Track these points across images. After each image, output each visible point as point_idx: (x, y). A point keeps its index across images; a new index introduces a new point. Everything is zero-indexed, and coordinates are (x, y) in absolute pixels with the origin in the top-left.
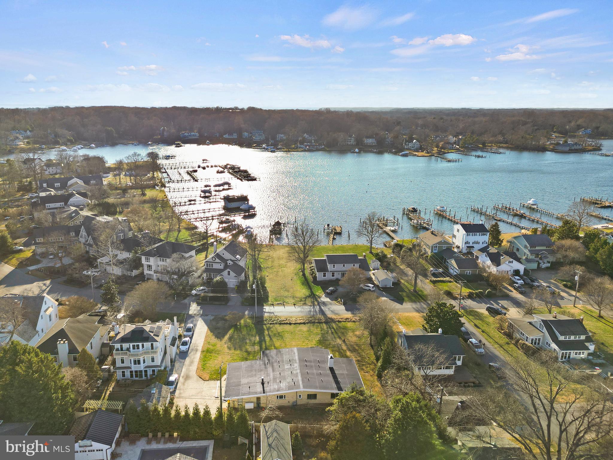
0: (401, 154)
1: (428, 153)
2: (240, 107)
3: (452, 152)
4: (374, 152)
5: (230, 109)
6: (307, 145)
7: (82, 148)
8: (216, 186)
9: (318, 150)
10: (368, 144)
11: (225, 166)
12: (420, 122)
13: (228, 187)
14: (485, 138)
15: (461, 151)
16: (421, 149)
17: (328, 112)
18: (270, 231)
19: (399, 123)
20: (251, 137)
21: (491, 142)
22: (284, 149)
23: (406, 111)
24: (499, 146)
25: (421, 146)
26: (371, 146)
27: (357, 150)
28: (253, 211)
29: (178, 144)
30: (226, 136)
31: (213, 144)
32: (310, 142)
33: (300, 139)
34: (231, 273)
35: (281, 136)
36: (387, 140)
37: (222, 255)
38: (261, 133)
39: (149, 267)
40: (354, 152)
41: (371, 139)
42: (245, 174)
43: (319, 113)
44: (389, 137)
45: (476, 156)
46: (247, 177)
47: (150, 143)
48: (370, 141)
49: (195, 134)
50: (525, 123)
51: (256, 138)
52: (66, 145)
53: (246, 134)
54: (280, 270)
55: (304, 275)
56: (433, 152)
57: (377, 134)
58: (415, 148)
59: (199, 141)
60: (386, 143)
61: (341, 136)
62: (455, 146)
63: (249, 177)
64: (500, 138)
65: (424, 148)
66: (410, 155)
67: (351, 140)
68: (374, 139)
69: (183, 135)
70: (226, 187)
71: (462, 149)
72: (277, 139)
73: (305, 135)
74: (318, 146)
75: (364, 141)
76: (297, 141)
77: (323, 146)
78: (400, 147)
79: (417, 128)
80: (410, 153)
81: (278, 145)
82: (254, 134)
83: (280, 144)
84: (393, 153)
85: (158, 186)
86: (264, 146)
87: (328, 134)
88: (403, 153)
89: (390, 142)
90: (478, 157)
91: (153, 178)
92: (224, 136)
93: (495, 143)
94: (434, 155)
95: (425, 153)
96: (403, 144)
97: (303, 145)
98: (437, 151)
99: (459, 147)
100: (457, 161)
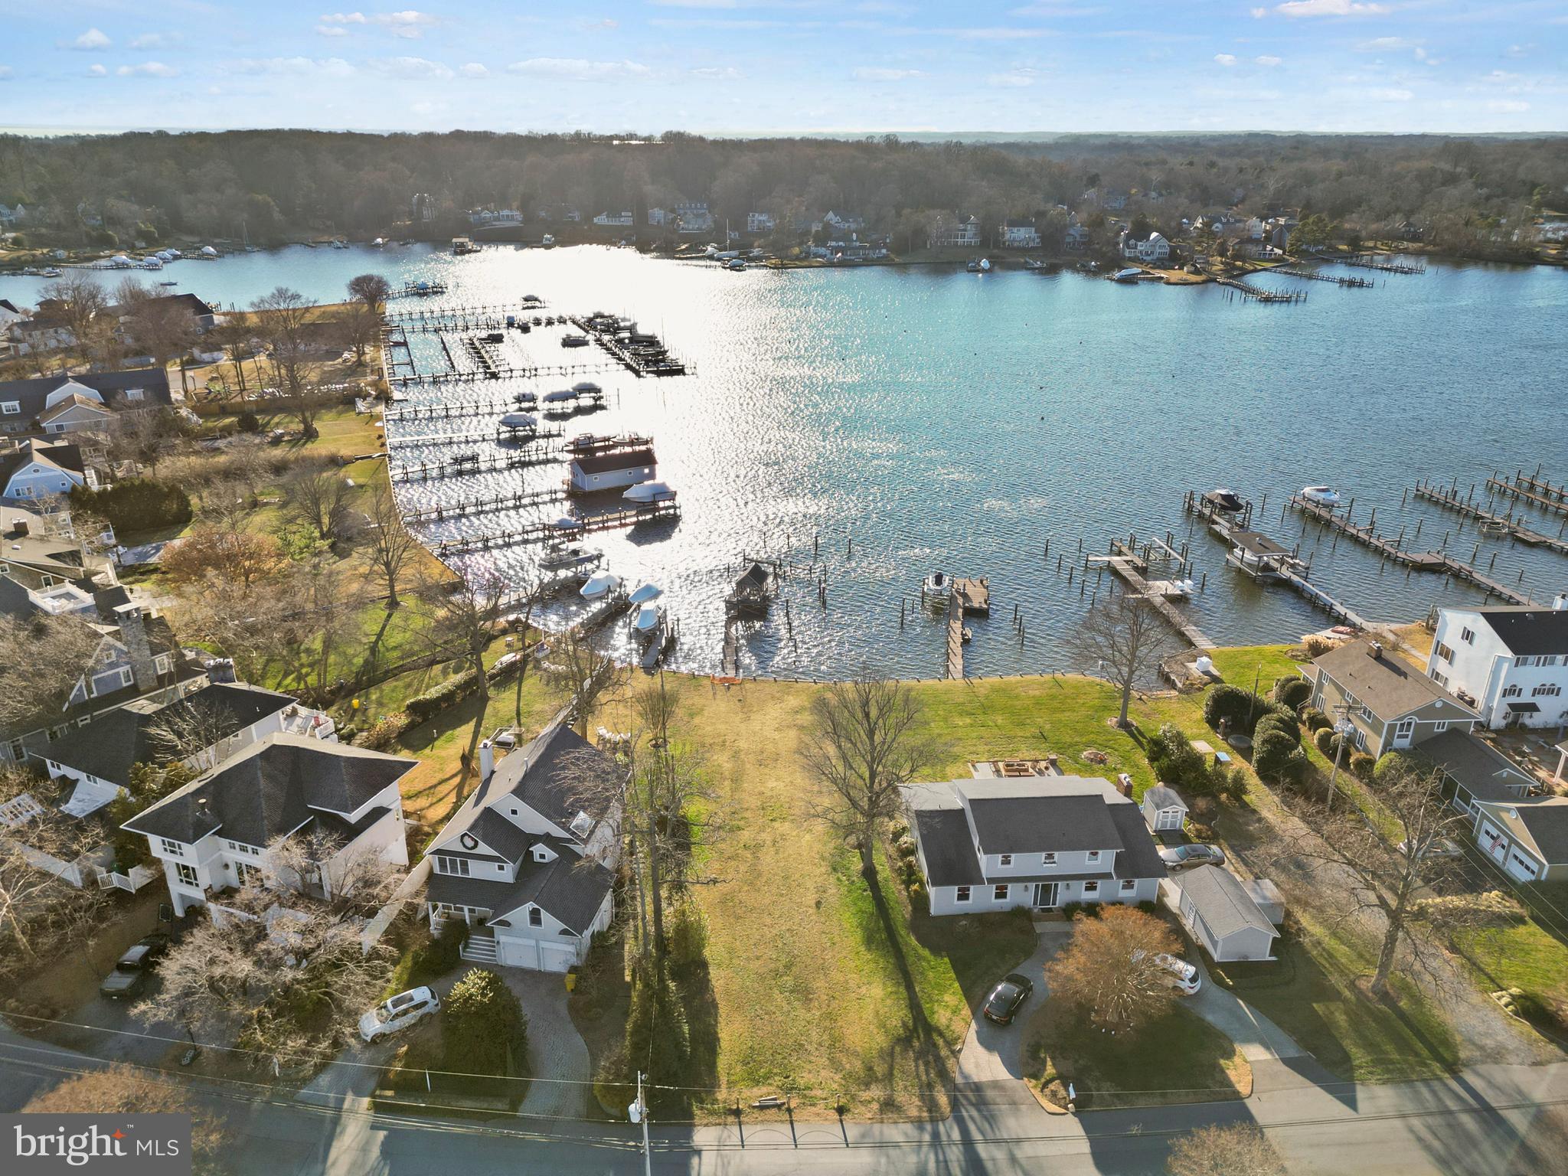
0: (1117, 275)
1: (1197, 272)
2: (643, 132)
3: (1265, 270)
4: (1034, 269)
5: (612, 138)
6: (837, 250)
7: (176, 258)
8: (551, 398)
9: (868, 263)
10: (1016, 244)
11: (590, 320)
12: (1154, 175)
13: (591, 402)
15: (1292, 265)
16: (1172, 260)
17: (892, 144)
18: (730, 604)
19: (1093, 181)
20: (674, 220)
21: (1375, 236)
22: (768, 258)
23: (1097, 142)
24: (1397, 247)
25: (1173, 250)
26: (1024, 250)
27: (984, 263)
28: (668, 503)
29: (462, 245)
30: (601, 220)
31: (564, 243)
32: (848, 238)
33: (816, 227)
34: (544, 915)
35: (759, 219)
36: (1072, 232)
37: (511, 818)
38: (702, 208)
39: (188, 874)
40: (976, 270)
41: (1023, 230)
42: (651, 350)
43: (865, 148)
44: (1077, 224)
45: (1342, 281)
46: (656, 362)
47: (379, 240)
48: (1022, 234)
49: (511, 216)
50: (1451, 179)
51: (690, 224)
52: (131, 248)
53: (657, 214)
54: (766, 837)
55: (869, 873)
56: (1214, 268)
57: (1041, 214)
58: (1155, 257)
59: (522, 238)
60: (1069, 239)
61: (937, 221)
62: (1272, 250)
63: (663, 361)
64: (1399, 223)
65: (1185, 258)
66: (1144, 279)
67: (965, 230)
68: (1033, 229)
69: (476, 217)
70: (586, 400)
71: (1292, 260)
72: (749, 229)
73: (831, 215)
74: (869, 249)
75: (1003, 234)
76: (806, 233)
77: (884, 251)
78: (1110, 254)
79: (1146, 195)
80: (1143, 272)
81: (752, 246)
82: (682, 212)
83: (756, 244)
84: (1090, 271)
85: (364, 399)
86: (710, 249)
87: (899, 215)
88: (1124, 272)
89: (1078, 239)
90: (1351, 284)
91: (359, 367)
92: (595, 220)
93: (1384, 238)
94: (1214, 280)
95: (1189, 272)
96: (1118, 244)
97: (824, 245)
98: (1222, 267)
99: (1284, 253)
100: (1293, 299)
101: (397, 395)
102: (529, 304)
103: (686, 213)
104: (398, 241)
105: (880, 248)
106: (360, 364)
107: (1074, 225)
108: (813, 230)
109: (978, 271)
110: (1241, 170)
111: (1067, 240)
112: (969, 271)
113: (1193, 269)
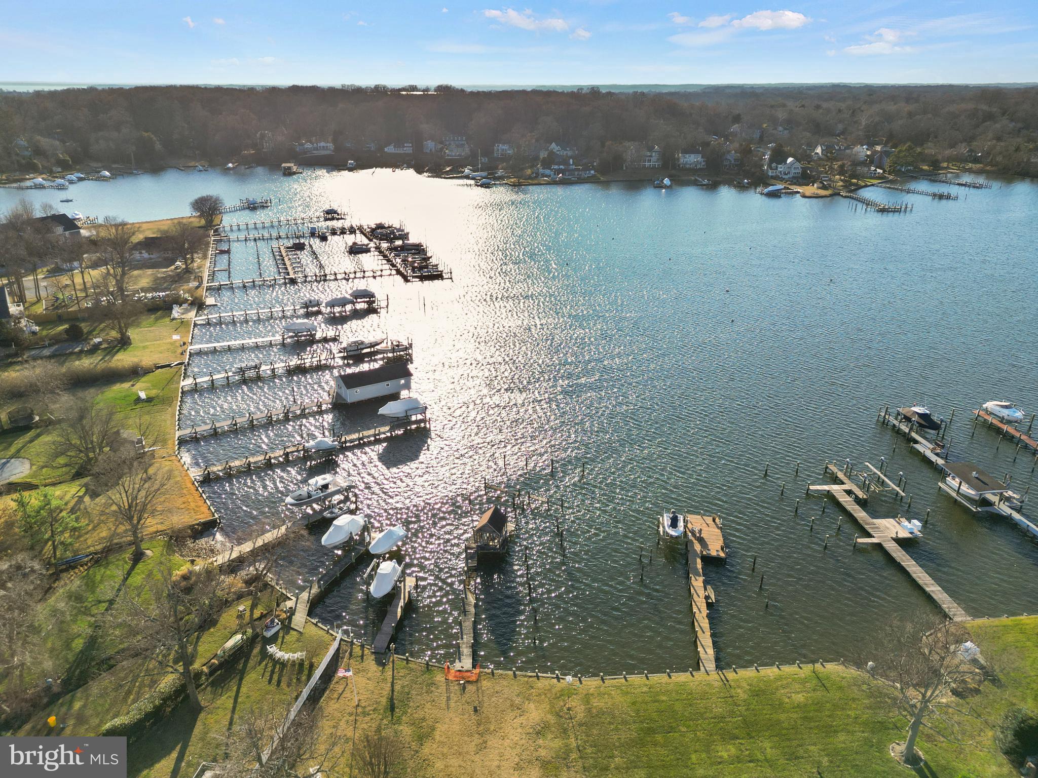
0: (765, 190)
1: (824, 188)
2: (422, 85)
3: (873, 185)
4: (701, 185)
6: (559, 171)
7: (80, 179)
9: (581, 181)
10: (688, 166)
11: (373, 230)
12: (781, 115)
13: (365, 307)
14: (930, 149)
15: (891, 182)
16: (805, 178)
17: (595, 93)
19: (737, 119)
20: (441, 149)
21: (948, 160)
22: (509, 177)
24: (964, 167)
25: (804, 170)
26: (694, 171)
27: (667, 181)
28: (419, 417)
29: (289, 168)
30: (390, 149)
31: (362, 167)
32: (566, 162)
33: (543, 154)
35: (502, 148)
36: (729, 157)
38: (462, 140)
40: (661, 186)
41: (693, 156)
42: (418, 257)
44: (732, 151)
45: (932, 195)
46: (421, 269)
47: (230, 165)
48: (692, 159)
49: (326, 147)
50: (990, 117)
51: (453, 152)
52: (49, 173)
53: (430, 145)
57: (705, 145)
58: (792, 176)
59: (335, 164)
61: (630, 150)
62: (876, 170)
63: (426, 267)
64: (963, 149)
65: (814, 177)
66: (785, 193)
67: (651, 156)
68: (700, 155)
69: (301, 147)
70: (361, 306)
71: (891, 177)
72: (495, 155)
73: (554, 145)
74: (582, 170)
75: (678, 159)
76: (536, 158)
77: (592, 172)
78: (758, 174)
79: (776, 129)
80: (785, 188)
81: (497, 168)
82: (447, 143)
83: (500, 167)
84: (744, 186)
85: (181, 306)
86: (467, 171)
87: (603, 145)
88: (771, 188)
89: (733, 162)
90: (941, 197)
91: (187, 273)
92: (386, 150)
93: (954, 160)
94: (839, 194)
95: (819, 188)
96: (763, 166)
97: (550, 168)
98: (841, 183)
99: (884, 172)
100: (903, 209)
101: (210, 301)
102: (330, 216)
103: (450, 144)
104: (245, 165)
105: (590, 170)
106: (188, 271)
107: (729, 152)
108: (541, 157)
109: (662, 187)
110: (840, 111)
111: (725, 163)
112: (655, 187)
113: (821, 185)
